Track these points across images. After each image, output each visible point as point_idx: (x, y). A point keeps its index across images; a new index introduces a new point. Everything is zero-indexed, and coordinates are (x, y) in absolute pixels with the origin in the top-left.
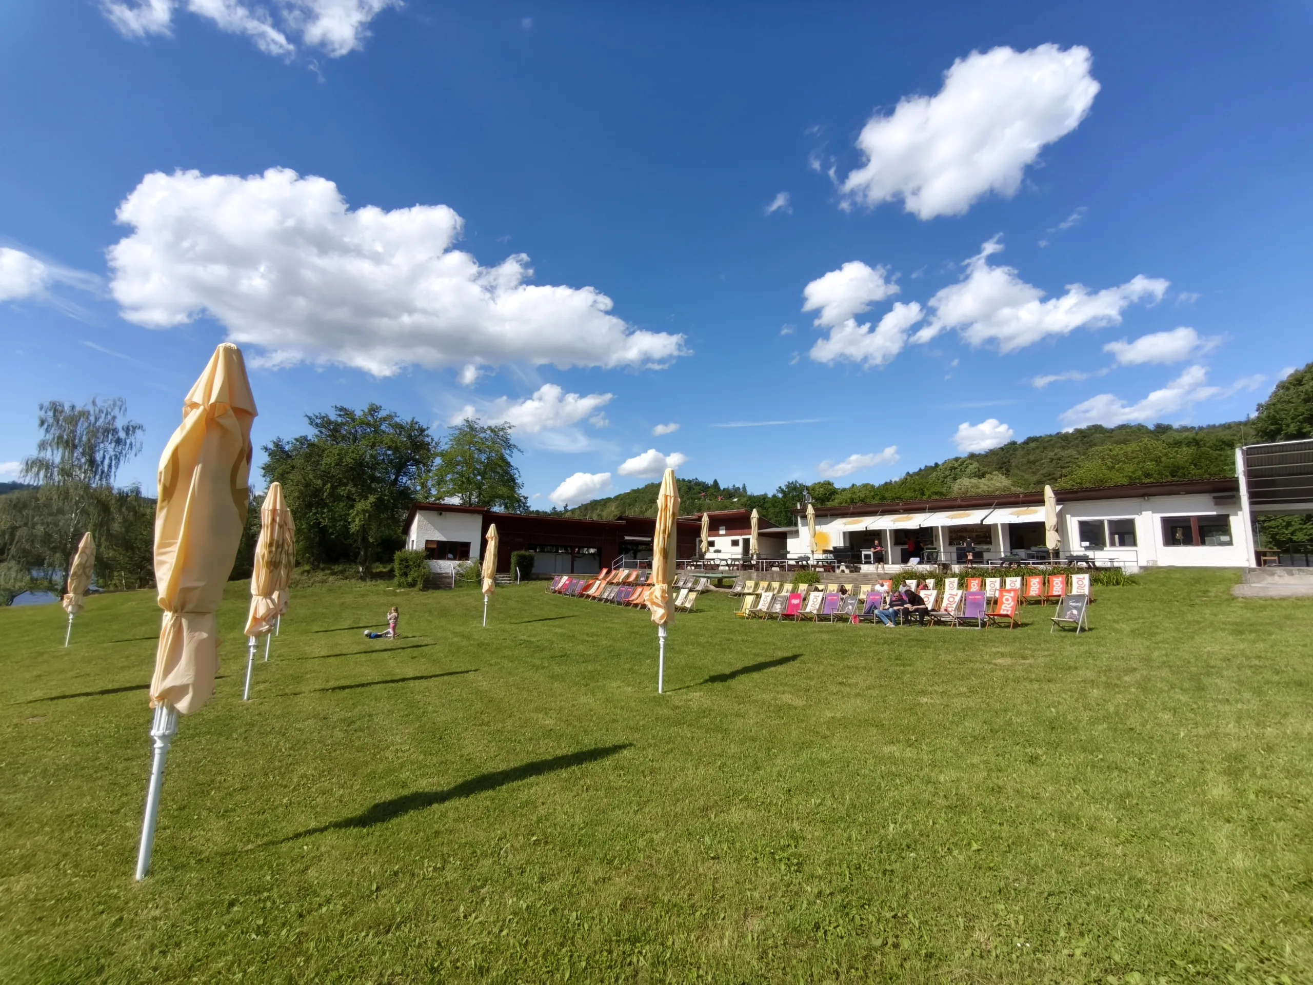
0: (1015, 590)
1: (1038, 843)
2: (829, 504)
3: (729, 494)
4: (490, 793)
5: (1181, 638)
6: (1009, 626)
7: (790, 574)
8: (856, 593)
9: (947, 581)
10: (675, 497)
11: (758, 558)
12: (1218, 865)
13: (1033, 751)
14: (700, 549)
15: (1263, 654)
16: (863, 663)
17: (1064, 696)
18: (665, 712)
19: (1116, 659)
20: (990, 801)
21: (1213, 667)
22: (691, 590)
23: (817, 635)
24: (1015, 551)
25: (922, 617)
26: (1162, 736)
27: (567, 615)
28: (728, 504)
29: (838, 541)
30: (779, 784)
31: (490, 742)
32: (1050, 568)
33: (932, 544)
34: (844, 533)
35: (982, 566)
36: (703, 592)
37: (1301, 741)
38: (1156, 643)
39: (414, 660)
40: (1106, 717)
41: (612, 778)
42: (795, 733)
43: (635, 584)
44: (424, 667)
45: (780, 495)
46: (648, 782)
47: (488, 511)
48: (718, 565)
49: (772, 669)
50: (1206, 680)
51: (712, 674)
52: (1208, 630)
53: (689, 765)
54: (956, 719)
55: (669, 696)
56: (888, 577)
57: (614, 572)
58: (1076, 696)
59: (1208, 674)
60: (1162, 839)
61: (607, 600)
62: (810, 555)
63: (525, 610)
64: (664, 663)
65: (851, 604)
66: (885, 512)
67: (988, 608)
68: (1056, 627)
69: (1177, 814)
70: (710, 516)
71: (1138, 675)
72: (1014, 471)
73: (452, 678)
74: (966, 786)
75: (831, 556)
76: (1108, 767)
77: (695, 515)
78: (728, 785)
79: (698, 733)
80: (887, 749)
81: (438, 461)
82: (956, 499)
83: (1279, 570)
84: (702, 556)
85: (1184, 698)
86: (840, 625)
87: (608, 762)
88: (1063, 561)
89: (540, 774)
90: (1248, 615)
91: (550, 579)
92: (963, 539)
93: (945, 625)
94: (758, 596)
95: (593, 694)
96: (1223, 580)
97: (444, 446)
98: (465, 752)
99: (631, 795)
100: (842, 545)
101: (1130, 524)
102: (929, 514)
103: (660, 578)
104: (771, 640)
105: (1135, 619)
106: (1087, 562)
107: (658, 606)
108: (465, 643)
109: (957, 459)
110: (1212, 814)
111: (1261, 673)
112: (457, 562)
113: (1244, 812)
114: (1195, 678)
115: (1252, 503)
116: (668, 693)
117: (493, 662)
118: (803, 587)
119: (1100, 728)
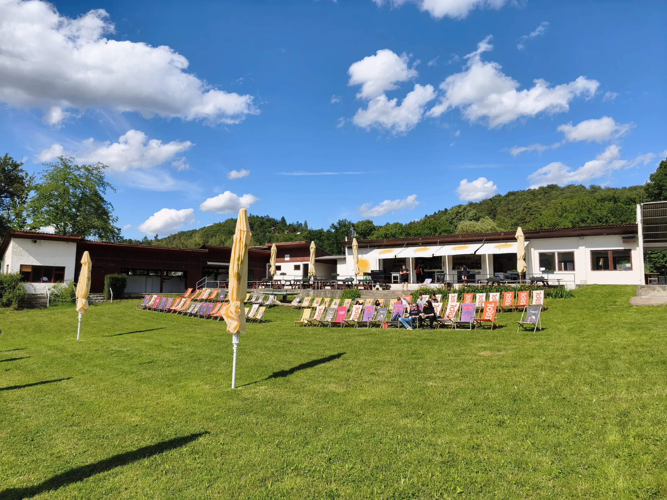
0: (495, 302)
1: (500, 483)
2: (370, 238)
3: (294, 229)
4: (79, 484)
5: (598, 334)
6: (490, 328)
7: (339, 291)
8: (386, 306)
9: (450, 295)
10: (248, 232)
11: (315, 279)
12: (609, 488)
13: (501, 417)
14: (269, 272)
15: (645, 343)
16: (388, 357)
17: (523, 377)
18: (236, 403)
19: (557, 349)
20: (471, 455)
21: (616, 353)
22: (261, 305)
23: (357, 338)
24: (497, 274)
25: (431, 323)
26: (582, 402)
27: (155, 327)
28: (293, 237)
29: (375, 267)
30: (323, 454)
31: (80, 440)
32: (518, 286)
33: (441, 268)
34: (379, 260)
35: (474, 284)
36: (271, 306)
37: (662, 400)
38: (583, 338)
39: (8, 372)
40: (549, 391)
41: (187, 462)
42: (336, 413)
43: (216, 301)
44: (17, 378)
45: (333, 231)
46: (218, 463)
47: (83, 240)
48: (284, 285)
49: (322, 365)
50: (611, 363)
51: (276, 371)
52: (615, 328)
53: (253, 445)
54: (451, 397)
55: (240, 391)
56: (409, 293)
57: (198, 291)
58: (531, 376)
59: (612, 358)
60: (577, 473)
61: (191, 315)
62: (354, 277)
63: (117, 325)
64: (237, 364)
65: (382, 314)
66: (409, 245)
67: (477, 315)
68: (521, 328)
69: (587, 455)
70: (277, 247)
71: (570, 361)
72: (498, 216)
73: (47, 386)
74: (456, 446)
75: (369, 278)
76: (548, 426)
77: (266, 245)
78: (283, 459)
79: (262, 418)
80: (402, 422)
81: (33, 194)
82: (458, 236)
83: (658, 287)
84: (271, 278)
85: (597, 375)
86: (374, 329)
87: (184, 449)
88: (528, 281)
89: (125, 464)
90: (639, 317)
91: (141, 297)
92: (461, 264)
93: (447, 328)
94: (314, 309)
95: (176, 392)
96: (625, 294)
97: (39, 181)
98: (55, 451)
99: (204, 474)
100: (378, 269)
101: (571, 255)
102: (440, 247)
103: (235, 296)
104: (322, 342)
105: (571, 322)
106: (543, 282)
107: (233, 319)
108: (59, 355)
109: (460, 206)
110: (608, 453)
111: (643, 357)
112: (52, 284)
113: (626, 450)
114: (604, 361)
115: (644, 242)
116: (239, 388)
117: (85, 370)
118: (348, 301)
119: (545, 398)
